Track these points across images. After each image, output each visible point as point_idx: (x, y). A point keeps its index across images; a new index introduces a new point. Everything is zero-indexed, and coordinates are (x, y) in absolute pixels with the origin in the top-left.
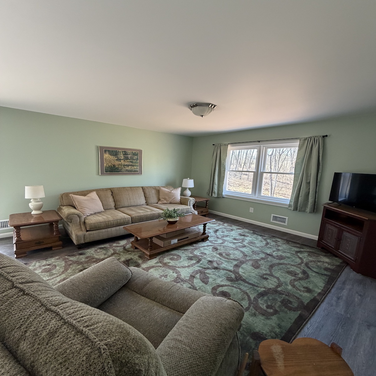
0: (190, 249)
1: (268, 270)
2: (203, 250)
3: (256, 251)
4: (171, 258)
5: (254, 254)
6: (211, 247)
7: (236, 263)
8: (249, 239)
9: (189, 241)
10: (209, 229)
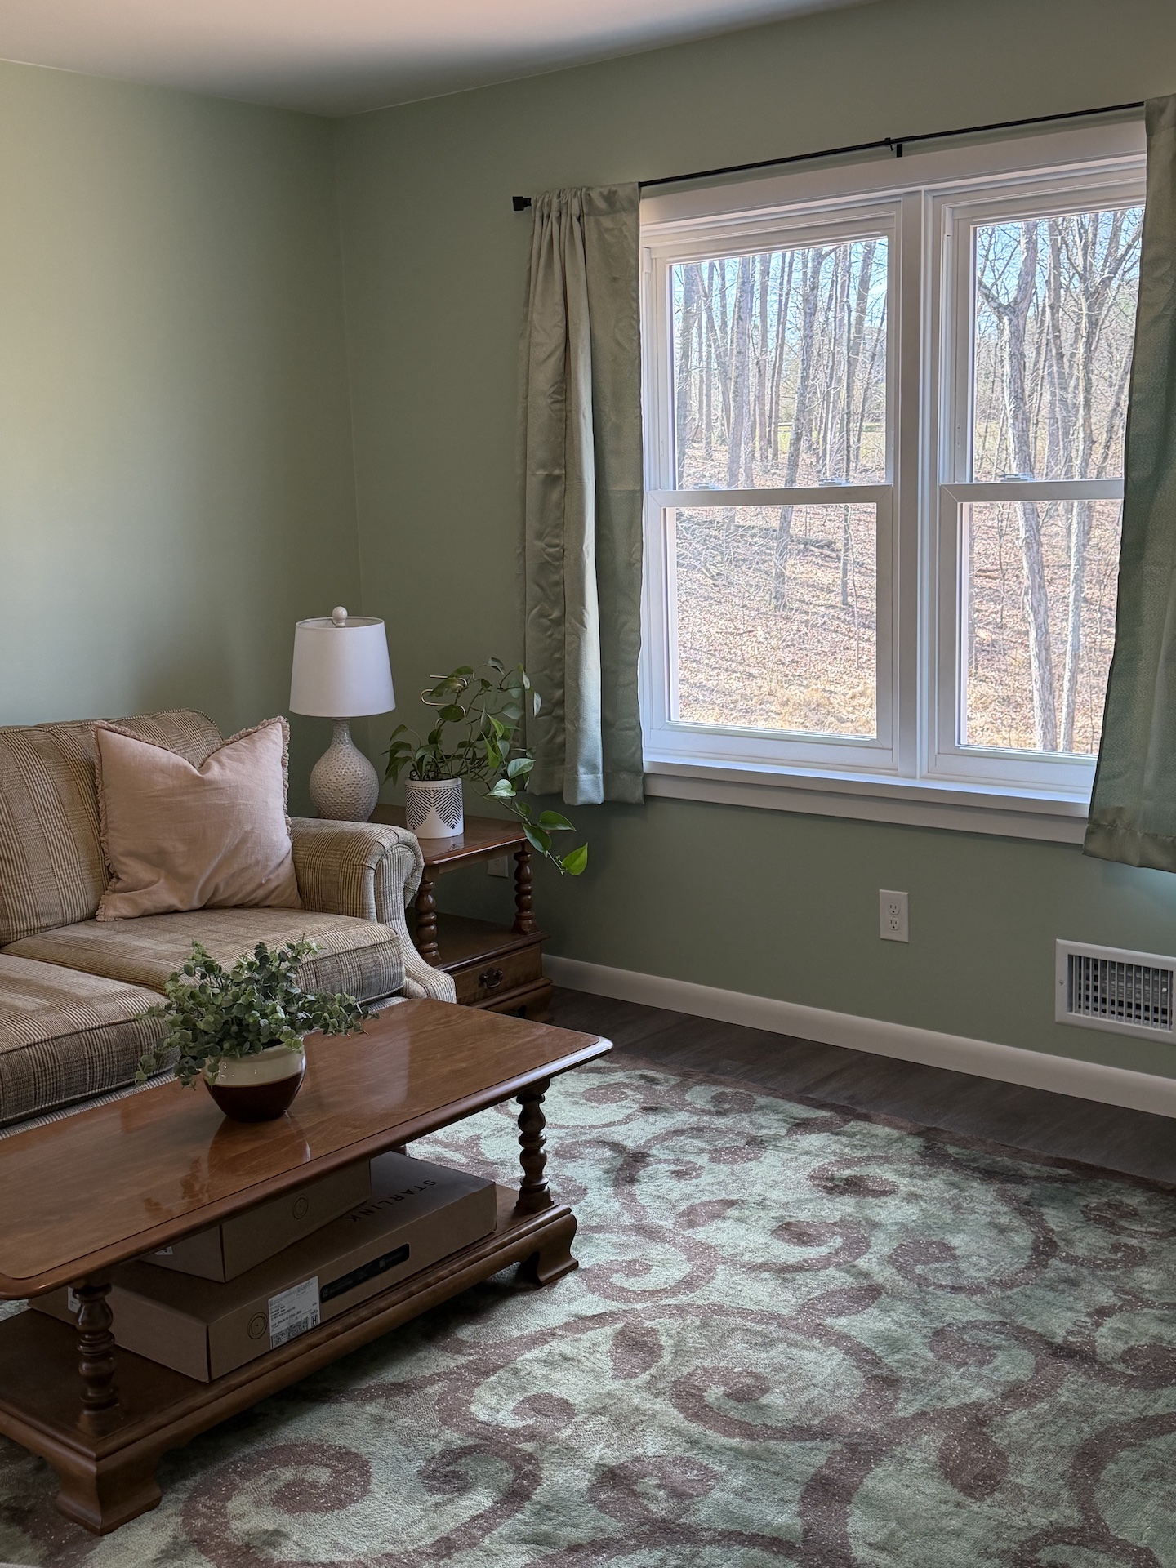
0: (431, 1381)
1: (1065, 1495)
2: (539, 1370)
3: (961, 1329)
4: (288, 1485)
5: (946, 1357)
6: (604, 1335)
7: (820, 1459)
8: (899, 1216)
9: (421, 1296)
10: (564, 1153)
